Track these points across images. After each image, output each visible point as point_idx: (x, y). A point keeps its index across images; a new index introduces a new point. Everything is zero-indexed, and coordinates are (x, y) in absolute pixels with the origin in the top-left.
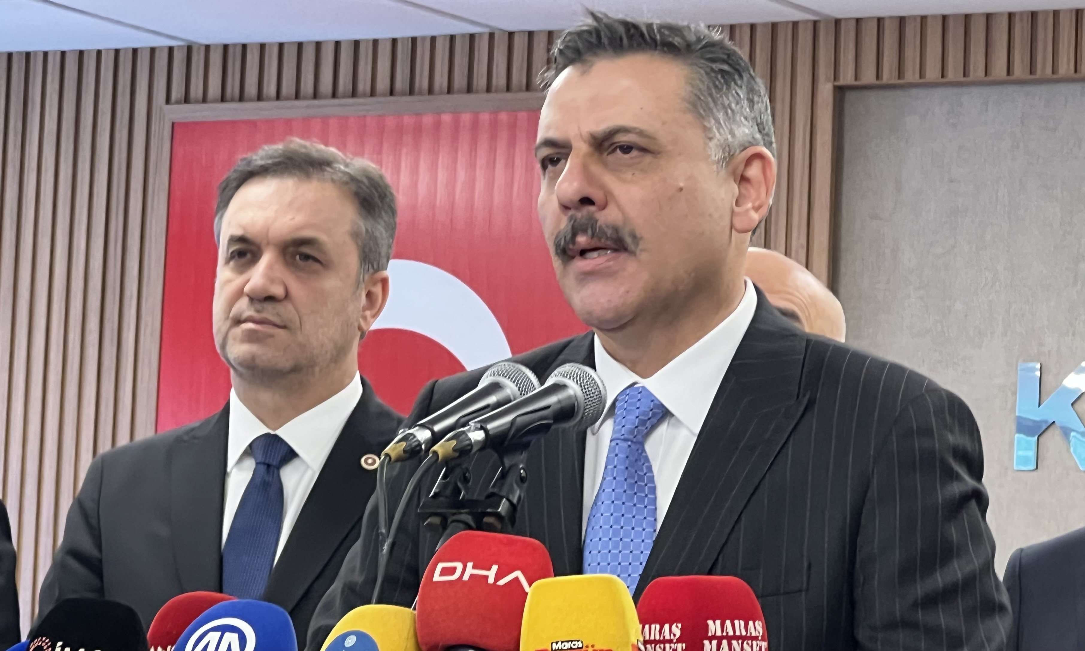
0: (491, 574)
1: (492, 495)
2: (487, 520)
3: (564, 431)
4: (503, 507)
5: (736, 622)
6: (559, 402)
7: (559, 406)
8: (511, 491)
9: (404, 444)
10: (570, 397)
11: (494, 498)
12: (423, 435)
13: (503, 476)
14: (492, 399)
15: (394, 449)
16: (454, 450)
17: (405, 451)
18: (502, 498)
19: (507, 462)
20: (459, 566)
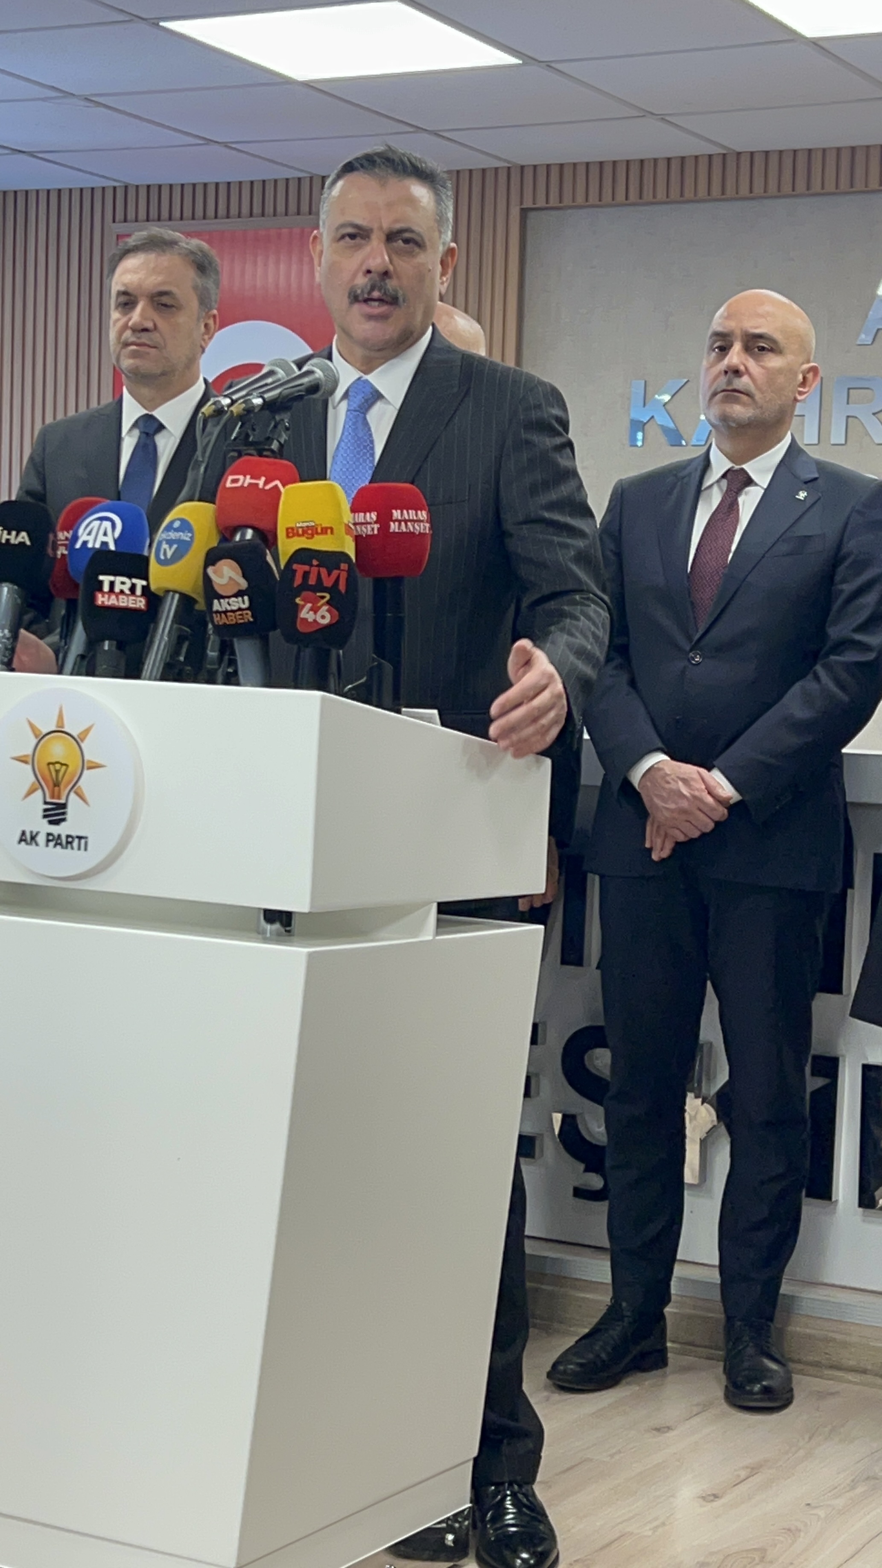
0: (261, 482)
1: (268, 438)
2: (265, 453)
3: (314, 400)
4: (275, 446)
5: (410, 511)
6: (310, 382)
7: (308, 384)
8: (280, 435)
9: (213, 407)
10: (317, 379)
11: (269, 440)
12: (226, 401)
13: (275, 427)
14: (269, 380)
15: (207, 410)
16: (244, 410)
17: (214, 411)
18: (273, 440)
19: (278, 418)
20: (241, 477)
